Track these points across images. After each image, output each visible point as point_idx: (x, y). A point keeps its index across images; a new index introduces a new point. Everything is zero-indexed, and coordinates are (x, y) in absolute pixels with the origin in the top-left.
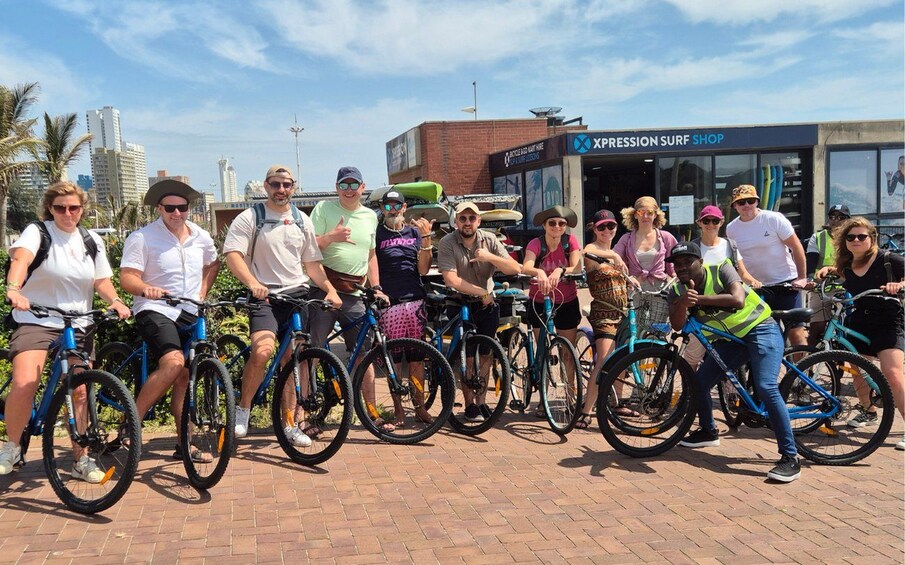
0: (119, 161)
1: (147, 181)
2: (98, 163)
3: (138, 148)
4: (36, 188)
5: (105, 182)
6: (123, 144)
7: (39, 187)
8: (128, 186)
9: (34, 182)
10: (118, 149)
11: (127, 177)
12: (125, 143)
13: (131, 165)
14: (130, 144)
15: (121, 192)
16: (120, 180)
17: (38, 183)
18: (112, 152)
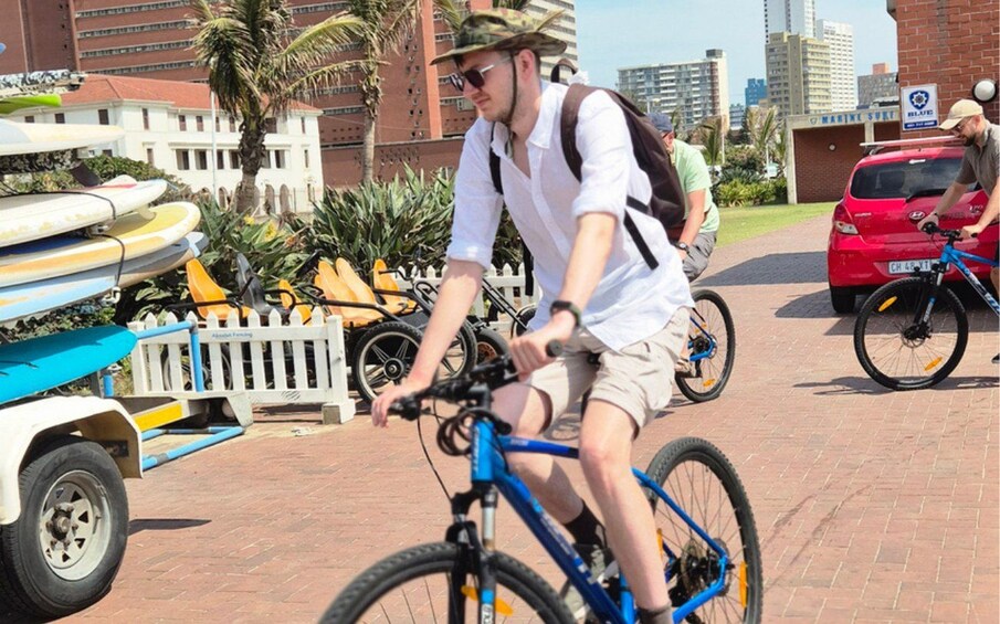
0: (805, 53)
1: (855, 82)
2: (772, 58)
3: (840, 28)
4: (683, 103)
5: (782, 88)
6: (818, 24)
7: (687, 101)
8: (817, 93)
9: (680, 95)
10: (808, 34)
11: (817, 79)
12: (821, 21)
13: (824, 58)
14: (831, 24)
15: (806, 104)
16: (806, 83)
17: (685, 96)
18: (794, 39)
